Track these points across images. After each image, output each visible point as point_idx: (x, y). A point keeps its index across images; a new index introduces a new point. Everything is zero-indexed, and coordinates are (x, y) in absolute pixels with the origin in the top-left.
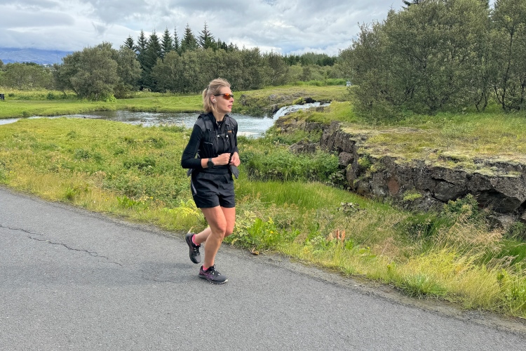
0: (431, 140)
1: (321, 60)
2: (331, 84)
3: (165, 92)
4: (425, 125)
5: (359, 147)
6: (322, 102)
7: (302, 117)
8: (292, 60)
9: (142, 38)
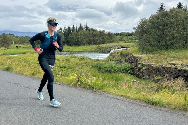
0: (166, 58)
1: (127, 34)
2: (131, 42)
3: (72, 46)
4: (164, 54)
5: (139, 61)
6: (127, 48)
7: (119, 52)
8: (117, 35)
9: (65, 28)
